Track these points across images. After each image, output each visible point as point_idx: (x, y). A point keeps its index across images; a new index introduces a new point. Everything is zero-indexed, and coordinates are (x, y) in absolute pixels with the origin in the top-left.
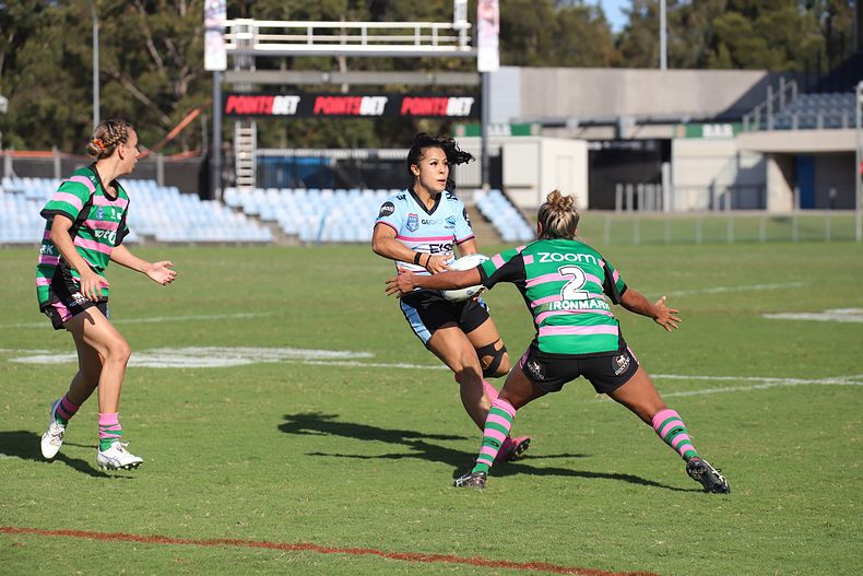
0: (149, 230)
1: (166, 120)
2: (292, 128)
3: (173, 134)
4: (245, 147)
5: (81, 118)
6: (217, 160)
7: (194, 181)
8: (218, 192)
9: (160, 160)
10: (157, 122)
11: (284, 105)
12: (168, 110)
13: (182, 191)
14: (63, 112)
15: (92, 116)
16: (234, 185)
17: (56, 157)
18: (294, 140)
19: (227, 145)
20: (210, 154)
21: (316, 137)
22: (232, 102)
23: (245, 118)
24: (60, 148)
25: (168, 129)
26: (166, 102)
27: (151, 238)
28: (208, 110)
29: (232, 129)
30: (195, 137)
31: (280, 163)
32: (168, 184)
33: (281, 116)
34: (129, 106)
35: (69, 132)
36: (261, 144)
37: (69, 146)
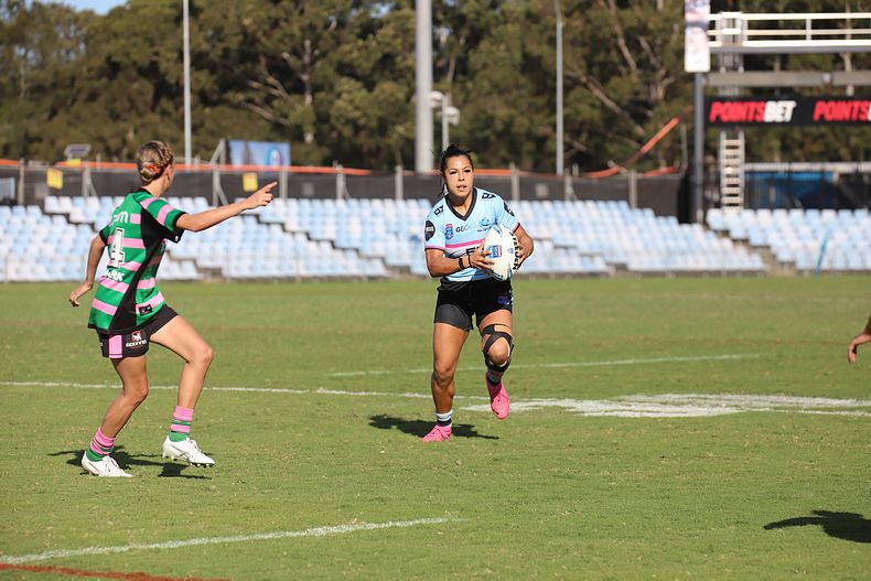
0: (620, 259)
1: (639, 130)
2: (788, 140)
3: (646, 148)
4: (732, 162)
5: (542, 130)
6: (698, 177)
7: (672, 201)
8: (700, 214)
9: (633, 177)
10: (630, 134)
11: (778, 111)
12: (642, 119)
13: (658, 214)
14: (521, 123)
15: (554, 127)
16: (718, 205)
17: (513, 175)
18: (788, 153)
19: (710, 159)
20: (691, 170)
21: (817, 148)
22: (717, 109)
23: (732, 127)
24: (518, 164)
25: (641, 142)
26: (639, 110)
27: (622, 267)
28: (688, 119)
29: (717, 139)
30: (673, 149)
31: (772, 179)
32: (641, 205)
33: (774, 124)
34: (596, 114)
35: (529, 146)
36: (751, 156)
37: (528, 162)
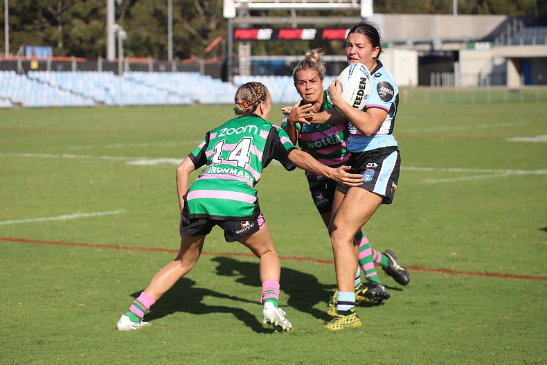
0: (196, 98)
1: (204, 42)
2: (269, 46)
3: (209, 49)
4: (244, 55)
5: (163, 42)
6: (230, 62)
7: (219, 72)
8: (230, 78)
9: (202, 62)
10: (200, 43)
12: (206, 37)
13: (213, 78)
14: (154, 39)
15: (167, 40)
16: (239, 74)
17: (150, 61)
18: (269, 51)
19: (235, 55)
20: (227, 60)
21: (281, 50)
22: (238, 33)
23: (244, 41)
24: (153, 56)
25: (206, 47)
26: (205, 33)
27: (197, 102)
28: (226, 37)
29: (237, 46)
30: (219, 50)
31: (262, 64)
32: (206, 74)
33: (262, 40)
34: (186, 36)
35: (156, 49)
36: (253, 53)
37: (156, 55)
